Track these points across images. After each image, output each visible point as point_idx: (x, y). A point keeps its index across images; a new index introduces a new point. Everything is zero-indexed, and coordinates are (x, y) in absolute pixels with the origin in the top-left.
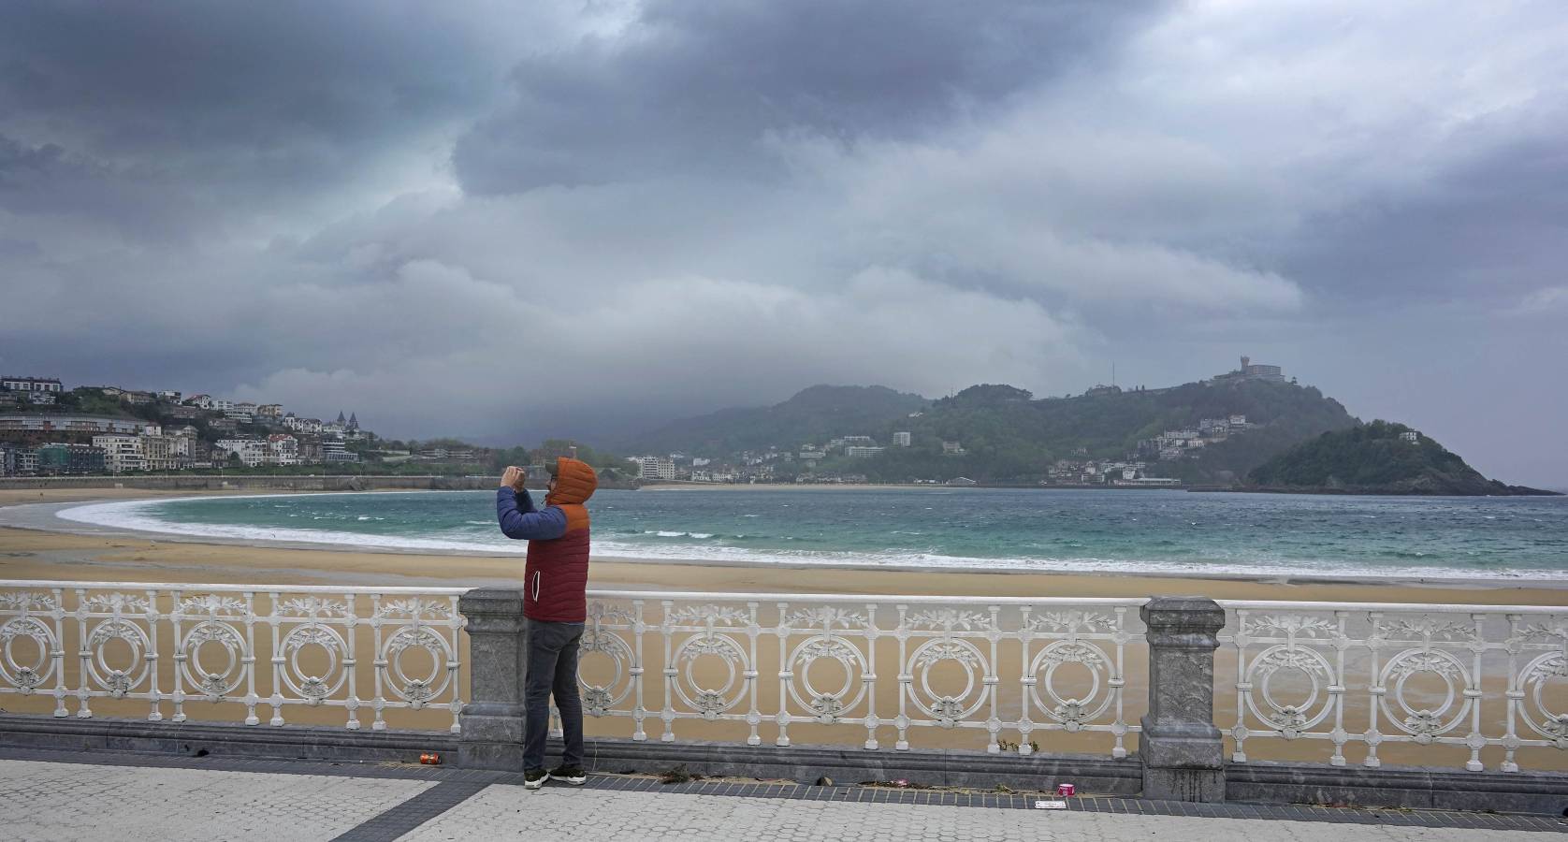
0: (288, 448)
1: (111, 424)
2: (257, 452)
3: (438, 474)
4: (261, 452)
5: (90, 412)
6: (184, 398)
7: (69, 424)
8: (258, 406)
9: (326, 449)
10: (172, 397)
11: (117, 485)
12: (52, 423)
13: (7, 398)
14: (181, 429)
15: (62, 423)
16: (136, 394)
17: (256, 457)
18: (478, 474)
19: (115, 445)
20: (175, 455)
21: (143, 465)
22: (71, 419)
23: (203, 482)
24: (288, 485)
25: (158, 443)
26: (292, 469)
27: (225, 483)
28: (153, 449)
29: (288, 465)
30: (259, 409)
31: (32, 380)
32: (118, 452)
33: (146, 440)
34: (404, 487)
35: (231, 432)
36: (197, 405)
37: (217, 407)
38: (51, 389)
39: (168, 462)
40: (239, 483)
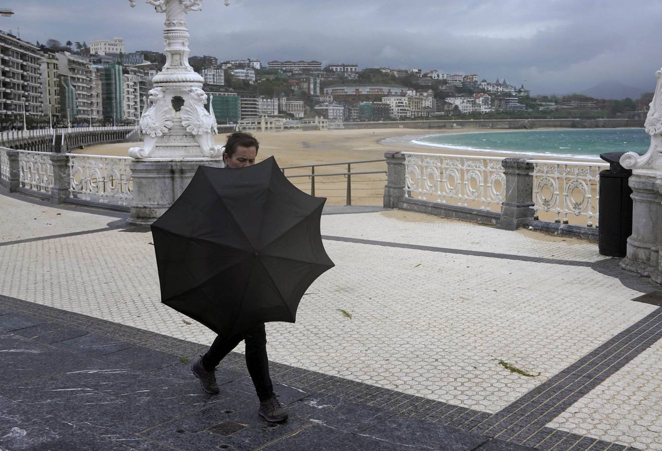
0: (485, 102)
1: (389, 90)
2: (468, 105)
3: (576, 118)
4: (471, 105)
5: (377, 83)
6: (422, 73)
7: (368, 90)
8: (463, 76)
9: (507, 102)
10: (416, 72)
11: (400, 126)
12: (360, 90)
13: (335, 76)
14: (426, 92)
15: (365, 90)
16: (399, 71)
17: (468, 108)
18: (602, 118)
19: (395, 102)
20: (425, 108)
21: (408, 114)
22: (370, 88)
23: (443, 124)
24: (489, 126)
25: (417, 100)
26: (489, 115)
27: (455, 125)
28: (414, 105)
29: (486, 113)
30: (464, 78)
31: (344, 66)
32: (396, 107)
33: (410, 98)
34: (555, 126)
35: (451, 93)
36: (431, 77)
37: (441, 78)
38: (353, 70)
39: (421, 112)
40: (462, 125)
